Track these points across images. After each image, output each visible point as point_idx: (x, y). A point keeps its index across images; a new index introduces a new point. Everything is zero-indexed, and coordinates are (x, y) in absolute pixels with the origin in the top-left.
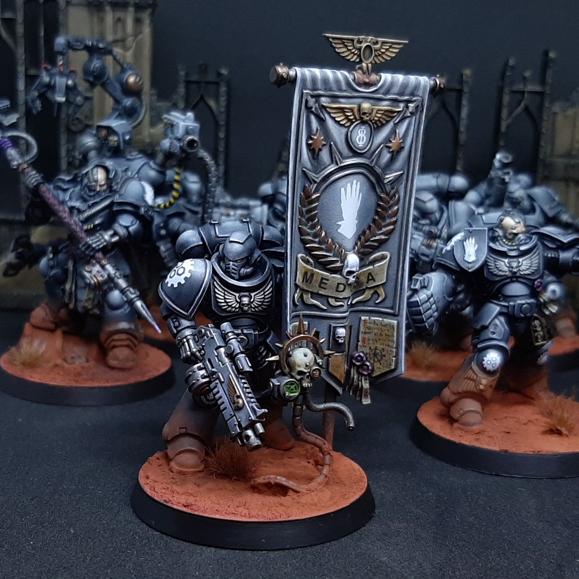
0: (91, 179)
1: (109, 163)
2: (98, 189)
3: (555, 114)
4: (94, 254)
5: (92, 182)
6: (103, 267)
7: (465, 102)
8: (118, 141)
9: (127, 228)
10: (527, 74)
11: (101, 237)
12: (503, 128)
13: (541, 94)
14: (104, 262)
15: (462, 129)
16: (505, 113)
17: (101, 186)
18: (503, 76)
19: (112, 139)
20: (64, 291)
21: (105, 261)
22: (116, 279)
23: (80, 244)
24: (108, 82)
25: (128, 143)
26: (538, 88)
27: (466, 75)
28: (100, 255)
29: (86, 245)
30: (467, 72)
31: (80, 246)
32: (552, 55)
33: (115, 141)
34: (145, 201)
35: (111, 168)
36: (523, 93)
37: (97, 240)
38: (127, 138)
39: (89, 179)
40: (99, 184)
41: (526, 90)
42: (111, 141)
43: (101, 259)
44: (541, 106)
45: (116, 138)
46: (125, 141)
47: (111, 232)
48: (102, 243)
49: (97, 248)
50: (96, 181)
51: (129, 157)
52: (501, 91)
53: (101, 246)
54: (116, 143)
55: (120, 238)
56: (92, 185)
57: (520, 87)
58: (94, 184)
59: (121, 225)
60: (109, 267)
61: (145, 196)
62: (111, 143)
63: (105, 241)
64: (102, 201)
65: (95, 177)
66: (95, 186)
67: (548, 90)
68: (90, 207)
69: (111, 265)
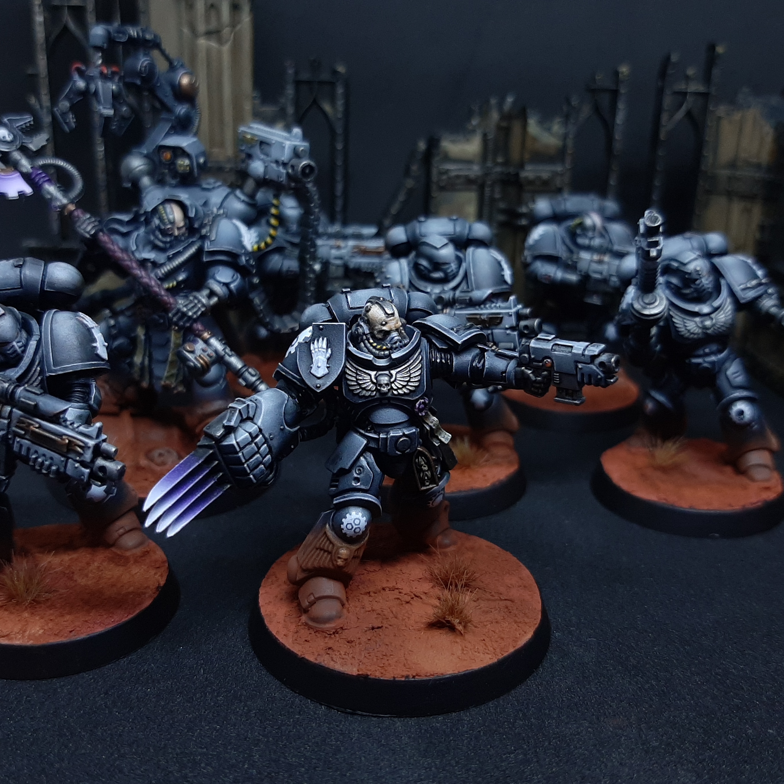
0: (166, 221)
1: (184, 196)
2: (176, 233)
3: (720, 118)
4: (191, 325)
5: (167, 225)
6: (206, 342)
7: (621, 106)
8: (191, 166)
9: (227, 285)
10: (690, 72)
11: (196, 301)
12: (662, 136)
13: (705, 96)
14: (206, 335)
15: (617, 136)
16: (664, 117)
17: (179, 229)
18: (663, 74)
19: (182, 163)
20: (131, 365)
21: (208, 334)
22: (227, 358)
23: (170, 312)
24: (159, 85)
25: (203, 168)
26: (701, 88)
27: (622, 73)
28: (199, 326)
29: (180, 314)
30: (624, 69)
31: (170, 315)
32: (720, 50)
33: (187, 166)
34: (243, 247)
35: (187, 203)
36: (684, 94)
37: (192, 305)
38: (202, 160)
39: (161, 219)
40: (176, 225)
41: (689, 91)
42: (181, 166)
43: (202, 331)
44: (705, 110)
45: (187, 162)
46: (198, 164)
47: (206, 292)
48: (199, 309)
49: (195, 316)
50: (173, 223)
51: (205, 186)
52: (660, 92)
53: (199, 313)
54: (188, 168)
55: (219, 299)
56: (168, 229)
57: (681, 86)
58: (169, 226)
59: (220, 282)
60: (214, 341)
61: (243, 239)
62: (181, 170)
63: (203, 305)
64: (185, 249)
65: (171, 217)
66: (172, 229)
67: (713, 90)
68: (170, 259)
69: (217, 339)
